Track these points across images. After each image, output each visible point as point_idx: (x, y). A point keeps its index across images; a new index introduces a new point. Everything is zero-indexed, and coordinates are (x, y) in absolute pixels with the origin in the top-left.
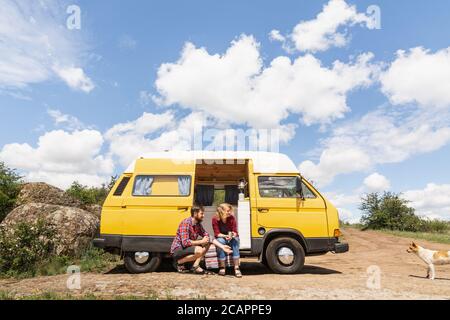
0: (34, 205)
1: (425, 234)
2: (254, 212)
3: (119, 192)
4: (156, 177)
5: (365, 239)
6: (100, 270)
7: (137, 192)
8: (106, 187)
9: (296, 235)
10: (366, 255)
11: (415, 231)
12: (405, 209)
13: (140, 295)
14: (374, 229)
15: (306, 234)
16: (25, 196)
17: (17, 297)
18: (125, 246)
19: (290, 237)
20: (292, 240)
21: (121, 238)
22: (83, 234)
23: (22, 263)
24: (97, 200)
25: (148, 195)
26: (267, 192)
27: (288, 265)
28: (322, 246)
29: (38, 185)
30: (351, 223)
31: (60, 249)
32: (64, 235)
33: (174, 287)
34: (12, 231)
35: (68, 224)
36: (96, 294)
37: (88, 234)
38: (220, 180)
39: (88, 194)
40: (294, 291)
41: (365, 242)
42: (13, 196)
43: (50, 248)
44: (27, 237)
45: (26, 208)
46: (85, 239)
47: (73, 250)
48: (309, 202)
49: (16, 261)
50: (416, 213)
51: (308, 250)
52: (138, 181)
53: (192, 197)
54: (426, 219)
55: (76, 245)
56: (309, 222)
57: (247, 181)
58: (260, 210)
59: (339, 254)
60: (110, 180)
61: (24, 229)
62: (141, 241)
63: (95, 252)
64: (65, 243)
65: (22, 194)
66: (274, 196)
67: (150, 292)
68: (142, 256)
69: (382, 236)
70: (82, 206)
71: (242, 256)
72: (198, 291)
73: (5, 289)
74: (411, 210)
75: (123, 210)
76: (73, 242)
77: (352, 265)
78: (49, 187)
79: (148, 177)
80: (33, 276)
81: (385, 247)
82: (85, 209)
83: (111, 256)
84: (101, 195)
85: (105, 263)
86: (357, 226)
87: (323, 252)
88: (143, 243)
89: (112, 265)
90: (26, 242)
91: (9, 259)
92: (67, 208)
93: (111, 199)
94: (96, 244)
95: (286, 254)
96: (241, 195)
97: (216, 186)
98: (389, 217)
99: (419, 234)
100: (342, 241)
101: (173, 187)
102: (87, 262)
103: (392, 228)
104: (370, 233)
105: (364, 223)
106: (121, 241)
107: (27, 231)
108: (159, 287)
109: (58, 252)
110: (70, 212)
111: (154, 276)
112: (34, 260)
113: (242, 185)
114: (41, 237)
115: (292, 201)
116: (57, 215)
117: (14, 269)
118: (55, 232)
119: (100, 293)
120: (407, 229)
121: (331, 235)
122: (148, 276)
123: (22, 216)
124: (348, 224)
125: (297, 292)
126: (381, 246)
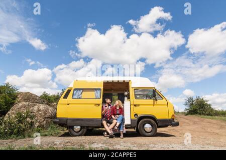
0: (24, 103)
1: (217, 117)
2: (132, 106)
3: (66, 97)
4: (84, 90)
5: (187, 119)
6: (56, 135)
7: (75, 97)
8: (59, 94)
9: (153, 118)
10: (188, 127)
11: (212, 115)
12: (207, 105)
13: (76, 147)
14: (191, 114)
15: (158, 118)
16: (20, 99)
17: (16, 149)
18: (69, 123)
19: (150, 119)
20: (151, 120)
21: (67, 119)
22: (48, 118)
23: (18, 131)
24: (55, 101)
25: (80, 98)
26: (138, 96)
27: (149, 132)
28: (166, 123)
29: (26, 93)
30: (180, 111)
31: (37, 125)
32: (39, 118)
33: (93, 143)
34: (14, 116)
35: (40, 112)
36: (55, 147)
37: (50, 117)
38: (115, 90)
39: (51, 97)
40: (152, 145)
41: (187, 121)
42: (14, 99)
43: (32, 124)
44: (21, 119)
45: (20, 105)
46: (49, 120)
47: (43, 125)
48: (159, 101)
49: (15, 130)
50: (212, 107)
51: (159, 125)
52: (75, 92)
53: (101, 99)
54: (217, 110)
55: (45, 122)
56: (159, 111)
57: (129, 91)
58: (135, 105)
59: (174, 127)
60: (61, 91)
61: (19, 115)
62: (77, 121)
63: (54, 126)
64: (39, 122)
65: (18, 98)
66: (142, 99)
67: (81, 145)
68: (77, 128)
69: (195, 118)
70: (48, 104)
71: (126, 128)
72: (104, 145)
73: (10, 144)
74: (210, 105)
75: (68, 106)
76: (43, 121)
77: (181, 132)
78: (31, 95)
79: (80, 89)
80: (24, 138)
81: (197, 124)
82: (49, 105)
83: (62, 128)
84: (57, 98)
85: (59, 131)
86: (183, 113)
87: (166, 126)
88: (78, 122)
89: (63, 133)
90: (20, 121)
91: (12, 129)
92: (40, 104)
93: (62, 100)
94: (55, 123)
95: (148, 127)
96: (126, 98)
97: (113, 94)
98: (199, 109)
99: (214, 117)
100: (176, 121)
101: (92, 94)
102: (50, 131)
103: (200, 114)
104: (190, 116)
105: (186, 112)
106: (67, 121)
107: (21, 116)
108: (86, 143)
109: (36, 126)
110: (42, 107)
111: (83, 138)
112: (24, 130)
113: (126, 93)
114: (28, 119)
115: (151, 101)
116: (36, 108)
117: (15, 134)
118: (34, 116)
119: (57, 146)
120: (207, 115)
121: (170, 118)
122: (80, 138)
123: (18, 108)
124: (178, 112)
125: (153, 145)
126: (195, 123)
